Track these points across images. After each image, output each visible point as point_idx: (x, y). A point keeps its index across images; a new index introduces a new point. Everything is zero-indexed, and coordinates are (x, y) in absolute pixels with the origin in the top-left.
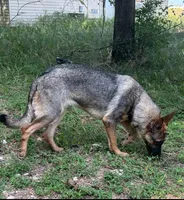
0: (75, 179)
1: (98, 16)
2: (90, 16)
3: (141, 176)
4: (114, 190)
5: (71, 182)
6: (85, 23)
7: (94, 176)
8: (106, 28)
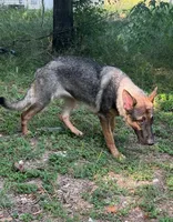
0: (21, 162)
1: (38, 7)
2: (31, 7)
3: (84, 157)
4: (58, 171)
5: (17, 165)
6: (25, 14)
7: (39, 159)
8: (46, 18)
